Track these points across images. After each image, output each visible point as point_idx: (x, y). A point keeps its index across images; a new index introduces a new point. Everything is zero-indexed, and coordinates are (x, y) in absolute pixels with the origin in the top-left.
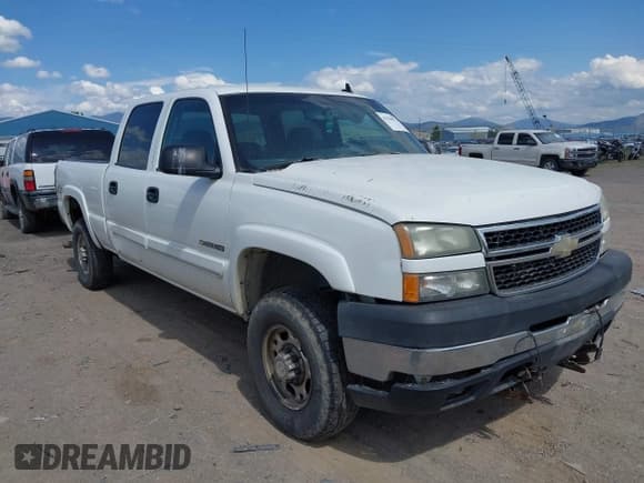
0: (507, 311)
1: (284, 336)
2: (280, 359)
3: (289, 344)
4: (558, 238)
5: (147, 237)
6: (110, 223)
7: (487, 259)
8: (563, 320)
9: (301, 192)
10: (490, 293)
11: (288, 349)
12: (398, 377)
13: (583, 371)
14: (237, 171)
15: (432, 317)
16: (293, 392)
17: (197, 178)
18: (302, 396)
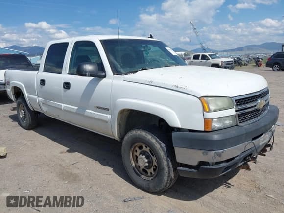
0: (245, 132)
1: (141, 148)
2: (141, 158)
3: (144, 151)
4: (259, 101)
5: (63, 105)
6: (40, 99)
7: (236, 111)
8: (262, 135)
9: (150, 84)
10: (237, 125)
11: (143, 153)
12: (202, 163)
13: (265, 155)
14: (114, 74)
15: (216, 137)
16: (147, 172)
17: (92, 78)
18: (151, 173)
